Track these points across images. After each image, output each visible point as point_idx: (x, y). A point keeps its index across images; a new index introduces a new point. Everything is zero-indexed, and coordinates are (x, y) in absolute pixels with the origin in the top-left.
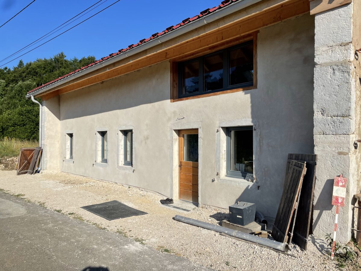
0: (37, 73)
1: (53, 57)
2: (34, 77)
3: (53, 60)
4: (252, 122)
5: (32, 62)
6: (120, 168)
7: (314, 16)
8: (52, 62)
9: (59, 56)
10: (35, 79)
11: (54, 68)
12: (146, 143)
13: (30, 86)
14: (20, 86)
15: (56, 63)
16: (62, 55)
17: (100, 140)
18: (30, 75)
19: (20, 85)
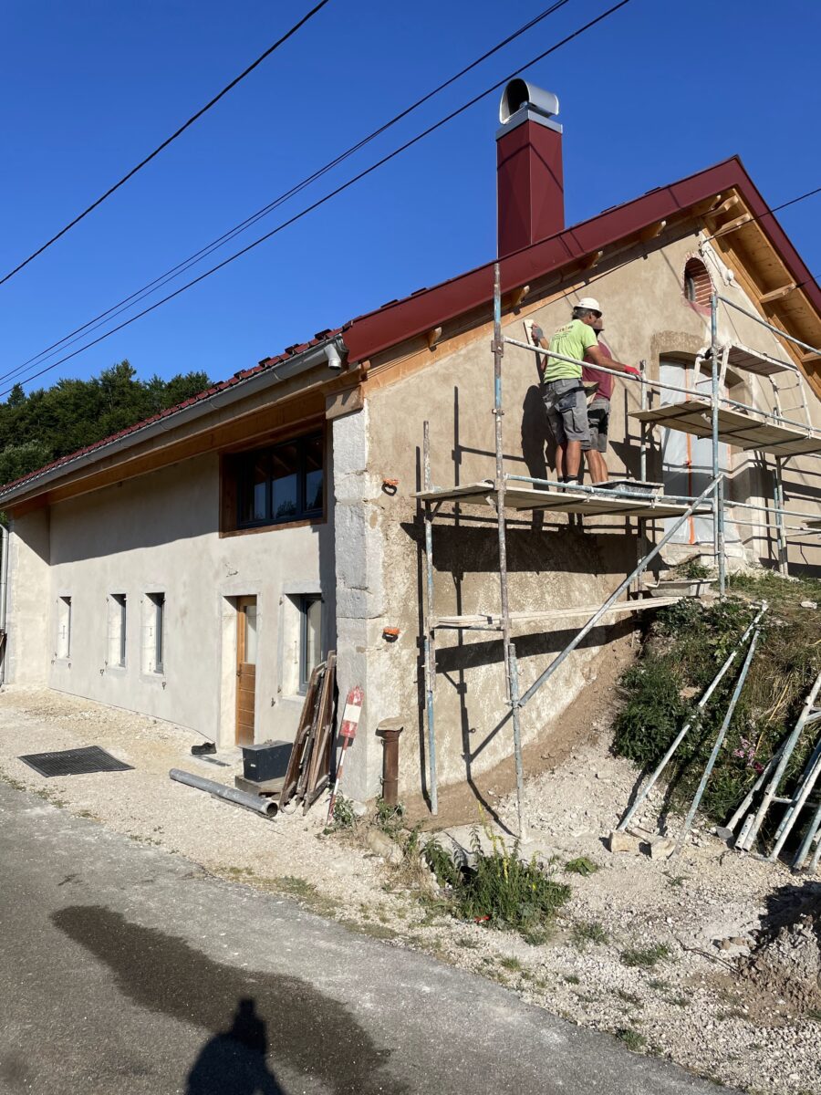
0: (57, 421)
1: (98, 376)
2: (50, 432)
3: (100, 382)
4: (321, 586)
5: (47, 390)
6: (146, 678)
7: (332, 420)
8: (97, 388)
9: (115, 371)
10: (50, 438)
11: (102, 404)
12: (183, 622)
13: (33, 457)
14: (9, 459)
15: (107, 391)
16: (125, 370)
17: (117, 614)
18: (38, 426)
19: (9, 455)
